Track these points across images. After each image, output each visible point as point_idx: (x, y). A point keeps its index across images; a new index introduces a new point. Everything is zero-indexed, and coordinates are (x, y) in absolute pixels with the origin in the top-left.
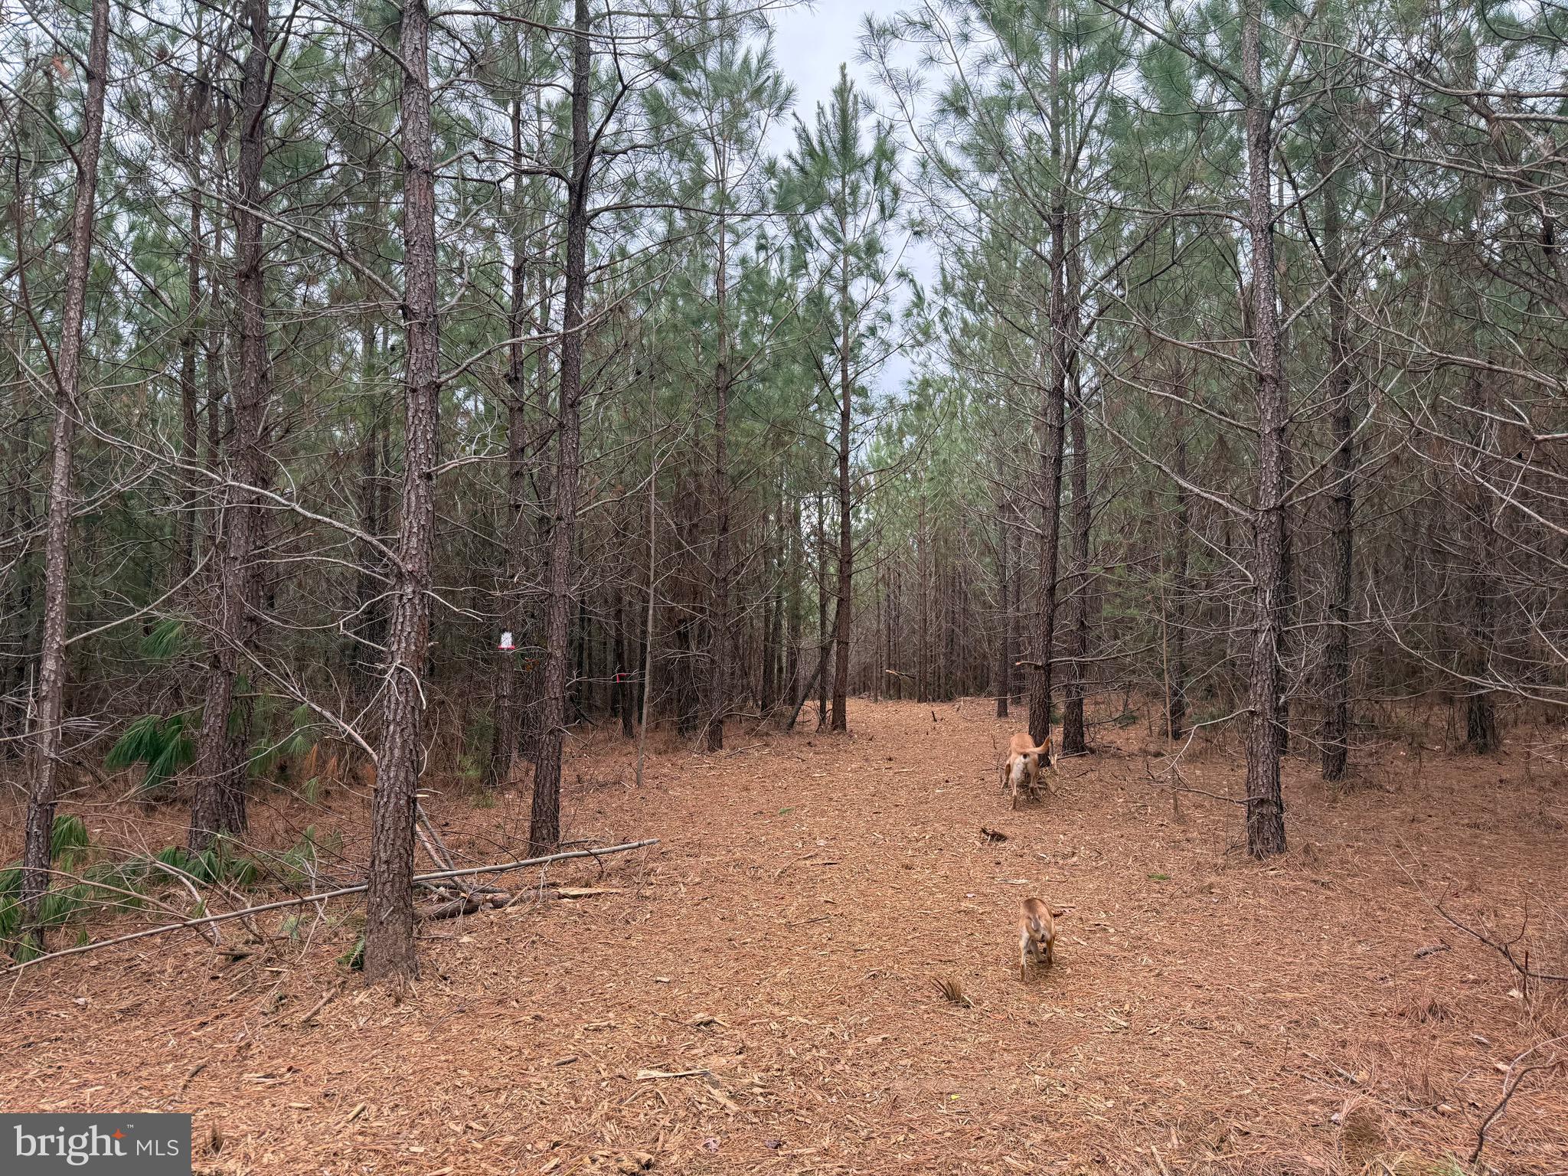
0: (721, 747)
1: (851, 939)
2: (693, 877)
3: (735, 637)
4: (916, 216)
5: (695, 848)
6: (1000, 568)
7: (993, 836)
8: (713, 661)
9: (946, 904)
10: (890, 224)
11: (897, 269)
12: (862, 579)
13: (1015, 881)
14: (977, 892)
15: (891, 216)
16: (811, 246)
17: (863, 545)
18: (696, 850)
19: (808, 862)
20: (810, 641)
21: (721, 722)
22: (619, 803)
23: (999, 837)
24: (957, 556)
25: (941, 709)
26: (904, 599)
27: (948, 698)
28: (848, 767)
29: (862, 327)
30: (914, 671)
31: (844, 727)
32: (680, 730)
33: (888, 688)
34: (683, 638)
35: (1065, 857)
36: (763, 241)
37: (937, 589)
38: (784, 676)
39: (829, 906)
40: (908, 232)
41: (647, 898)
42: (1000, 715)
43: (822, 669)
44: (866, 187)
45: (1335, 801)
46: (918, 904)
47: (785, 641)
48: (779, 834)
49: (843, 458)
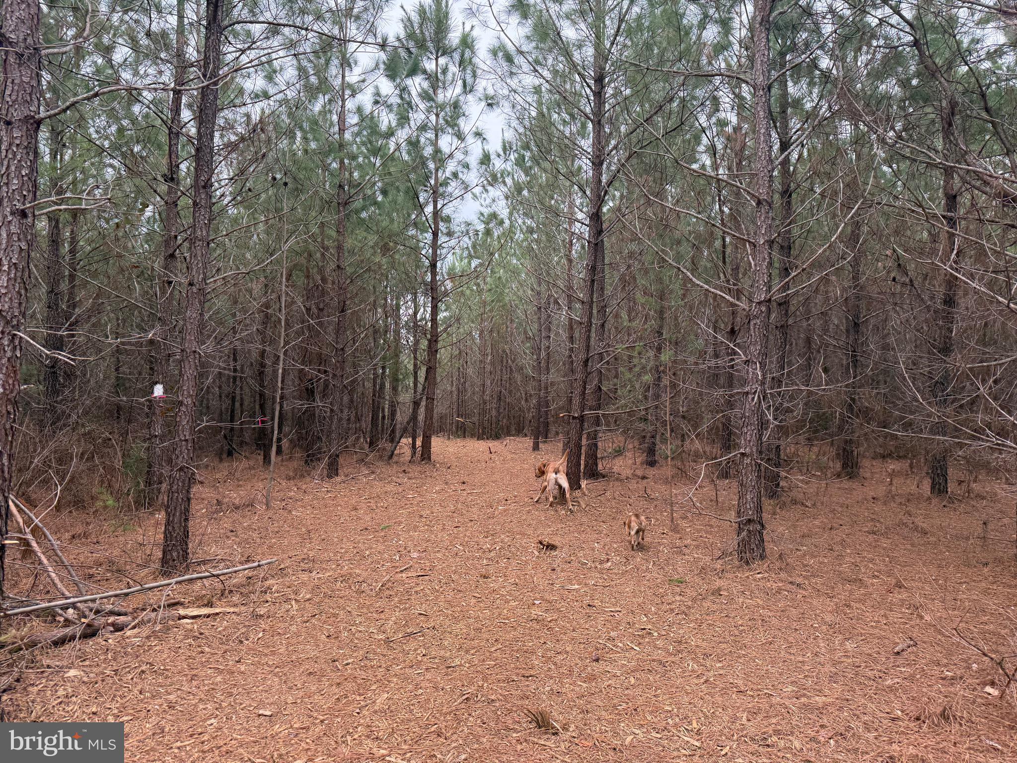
0: (337, 475)
1: (442, 653)
2: (304, 594)
3: (351, 393)
4: (491, 92)
5: (309, 564)
6: (537, 349)
7: (547, 547)
8: (332, 410)
9: (519, 611)
10: (470, 97)
11: (474, 129)
12: (443, 355)
13: (570, 587)
14: (542, 598)
15: (471, 91)
16: (412, 109)
17: (445, 330)
18: (311, 565)
19: (404, 575)
20: (405, 397)
21: (338, 456)
22: (249, 523)
23: (551, 547)
24: (506, 343)
25: (494, 444)
26: (470, 371)
27: (497, 437)
28: (433, 490)
29: (448, 174)
30: (475, 419)
31: (429, 458)
32: (306, 462)
33: (457, 431)
34: (310, 393)
35: (601, 562)
36: (378, 98)
37: (492, 363)
38: (386, 422)
39: (422, 618)
40: (483, 104)
41: (262, 616)
42: (534, 449)
43: (414, 418)
44: (453, 69)
45: (774, 513)
46: (496, 612)
47: (387, 397)
48: (381, 547)
49: (433, 266)
